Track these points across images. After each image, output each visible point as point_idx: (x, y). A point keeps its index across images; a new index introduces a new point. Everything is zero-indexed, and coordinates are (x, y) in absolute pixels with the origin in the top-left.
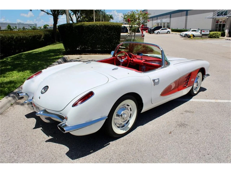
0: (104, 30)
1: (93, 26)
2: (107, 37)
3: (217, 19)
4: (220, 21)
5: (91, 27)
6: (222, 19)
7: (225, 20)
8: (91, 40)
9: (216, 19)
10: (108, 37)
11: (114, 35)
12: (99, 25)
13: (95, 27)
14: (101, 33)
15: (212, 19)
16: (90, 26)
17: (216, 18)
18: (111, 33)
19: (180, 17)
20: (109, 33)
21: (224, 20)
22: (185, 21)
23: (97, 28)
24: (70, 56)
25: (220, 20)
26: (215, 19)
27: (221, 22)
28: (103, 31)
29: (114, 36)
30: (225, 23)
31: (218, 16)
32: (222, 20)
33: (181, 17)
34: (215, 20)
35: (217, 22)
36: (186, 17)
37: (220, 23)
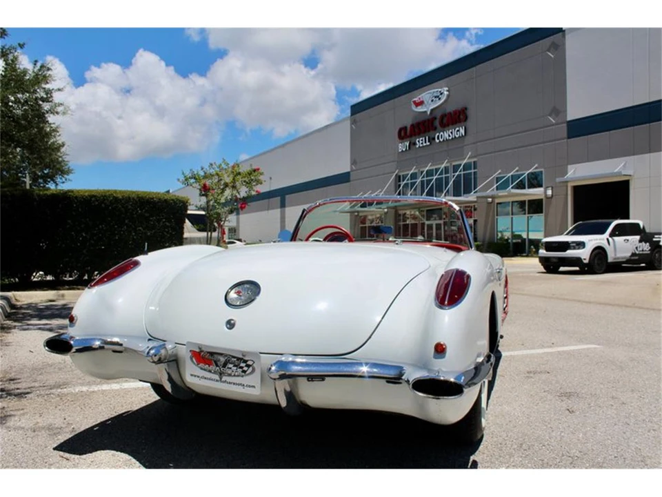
0: (138, 211)
1: (105, 200)
2: (146, 233)
3: (361, 214)
4: (370, 220)
5: (97, 201)
6: (373, 213)
7: (381, 217)
8: (93, 242)
9: (358, 215)
10: (149, 234)
11: (168, 227)
12: (121, 197)
13: (108, 203)
14: (126, 221)
15: (349, 214)
16: (93, 199)
17: (358, 212)
18: (159, 221)
19: (265, 210)
20: (151, 220)
21: (378, 216)
22: (279, 220)
23: (115, 205)
24: (20, 296)
25: (370, 217)
26: (356, 214)
27: (372, 221)
28: (135, 216)
29: (167, 232)
30: (382, 222)
31: (361, 206)
32: (374, 217)
33: (266, 212)
34: (356, 216)
35: (363, 222)
36: (281, 211)
37: (371, 223)
